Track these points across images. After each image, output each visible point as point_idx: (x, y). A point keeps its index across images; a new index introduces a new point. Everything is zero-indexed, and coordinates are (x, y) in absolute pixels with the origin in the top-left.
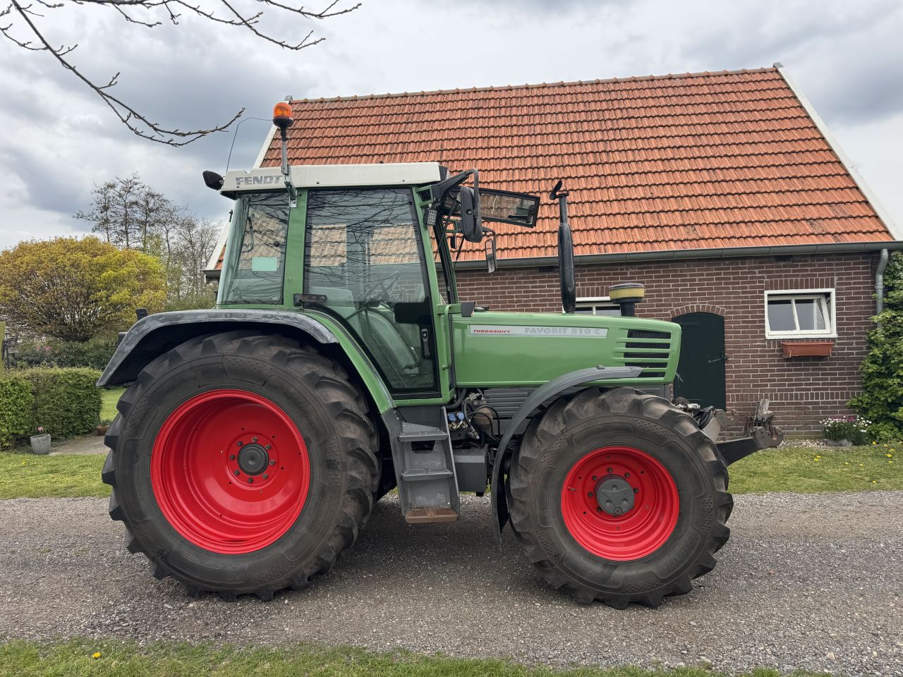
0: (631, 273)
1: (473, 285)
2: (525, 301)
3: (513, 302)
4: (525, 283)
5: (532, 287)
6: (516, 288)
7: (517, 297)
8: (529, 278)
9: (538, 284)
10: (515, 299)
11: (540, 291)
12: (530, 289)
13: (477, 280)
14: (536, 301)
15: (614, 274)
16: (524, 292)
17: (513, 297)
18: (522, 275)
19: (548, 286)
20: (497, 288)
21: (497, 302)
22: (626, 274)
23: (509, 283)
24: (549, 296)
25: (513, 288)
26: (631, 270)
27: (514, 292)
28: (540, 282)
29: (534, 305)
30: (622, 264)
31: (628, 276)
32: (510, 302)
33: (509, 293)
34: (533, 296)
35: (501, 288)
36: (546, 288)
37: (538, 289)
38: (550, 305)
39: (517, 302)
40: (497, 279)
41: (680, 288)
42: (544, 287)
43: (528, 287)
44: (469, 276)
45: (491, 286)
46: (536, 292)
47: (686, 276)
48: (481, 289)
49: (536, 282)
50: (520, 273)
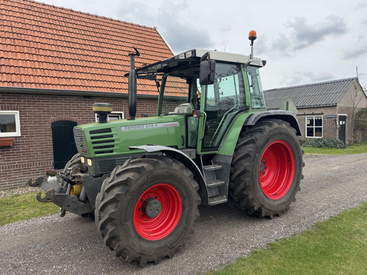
0: (124, 102)
1: (49, 102)
2: (77, 112)
3: (71, 112)
4: (77, 103)
5: (81, 105)
6: (72, 105)
7: (73, 109)
8: (79, 100)
9: (83, 104)
10: (72, 111)
11: (85, 107)
12: (80, 106)
13: (51, 100)
14: (83, 112)
15: (117, 102)
16: (77, 107)
17: (71, 109)
18: (75, 99)
19: (88, 105)
20: (62, 105)
21: (62, 112)
23: (69, 102)
24: (89, 110)
25: (70, 105)
26: (124, 101)
27: (71, 107)
28: (84, 103)
29: (81, 114)
30: (121, 98)
31: (123, 103)
32: (69, 112)
33: (69, 107)
34: (81, 109)
35: (64, 105)
36: (88, 106)
37: (84, 106)
38: (89, 114)
39: (73, 112)
40: (62, 100)
41: (142, 110)
42: (86, 105)
43: (79, 105)
44: (47, 97)
45: (59, 103)
46: (83, 107)
47: (144, 105)
48: (53, 104)
49: (82, 103)
50: (74, 98)
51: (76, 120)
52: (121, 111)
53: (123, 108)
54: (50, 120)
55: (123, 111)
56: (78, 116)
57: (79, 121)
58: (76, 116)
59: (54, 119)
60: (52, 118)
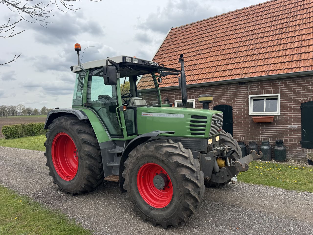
0: (281, 83)
1: (212, 91)
2: (232, 97)
3: (228, 97)
4: (233, 89)
5: (236, 91)
6: (229, 92)
7: (229, 95)
8: (234, 87)
9: (238, 90)
10: (229, 96)
11: (239, 93)
12: (235, 92)
13: (214, 89)
14: (237, 97)
15: (272, 84)
16: (232, 93)
17: (228, 96)
18: (231, 87)
19: (243, 91)
20: (221, 92)
21: (221, 98)
22: (278, 84)
23: (226, 90)
24: (243, 94)
25: (228, 92)
26: (281, 82)
27: (228, 94)
28: (239, 89)
29: (236, 99)
30: (276, 79)
31: (280, 84)
32: (226, 97)
33: (226, 94)
34: (236, 95)
35: (223, 92)
36: (242, 91)
37: (238, 92)
38: (243, 98)
39: (229, 97)
40: (221, 89)
41: (306, 89)
42: (241, 91)
43: (234, 91)
44: (211, 88)
45: (219, 91)
46: (238, 93)
47: (309, 83)
48: (215, 93)
49: (237, 89)
50: (231, 86)
51: (232, 104)
52: (276, 93)
53: (279, 90)
54: (212, 105)
55: (278, 93)
56: (233, 101)
57: (234, 105)
58: (231, 101)
59: (215, 104)
60: (214, 103)
